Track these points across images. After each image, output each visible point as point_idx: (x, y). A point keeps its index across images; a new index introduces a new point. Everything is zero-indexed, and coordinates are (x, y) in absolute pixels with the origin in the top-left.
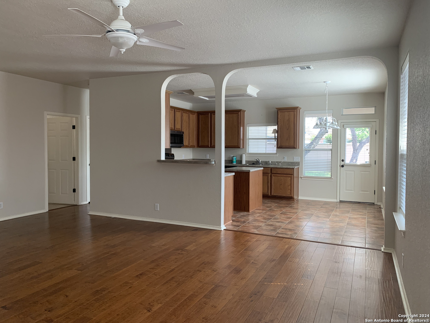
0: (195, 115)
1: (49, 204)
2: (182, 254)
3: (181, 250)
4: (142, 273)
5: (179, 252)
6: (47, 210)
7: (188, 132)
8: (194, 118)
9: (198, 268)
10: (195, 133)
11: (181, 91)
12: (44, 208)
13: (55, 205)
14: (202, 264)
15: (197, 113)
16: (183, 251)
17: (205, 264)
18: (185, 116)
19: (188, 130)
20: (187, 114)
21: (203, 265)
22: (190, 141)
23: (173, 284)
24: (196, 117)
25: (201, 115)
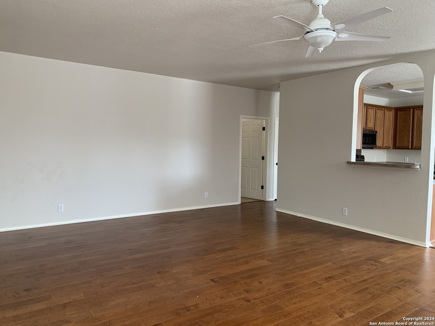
0: (392, 112)
1: (241, 197)
2: (376, 265)
3: (374, 261)
4: (331, 276)
5: (372, 262)
6: (239, 202)
7: (383, 131)
8: (390, 115)
9: (396, 285)
10: (391, 132)
11: (377, 85)
12: (237, 201)
13: (246, 199)
14: (402, 280)
15: (394, 109)
16: (376, 262)
17: (406, 282)
18: (380, 113)
19: (383, 129)
20: (382, 111)
21: (403, 282)
22: (385, 141)
23: (367, 295)
24: (393, 114)
25: (400, 111)
